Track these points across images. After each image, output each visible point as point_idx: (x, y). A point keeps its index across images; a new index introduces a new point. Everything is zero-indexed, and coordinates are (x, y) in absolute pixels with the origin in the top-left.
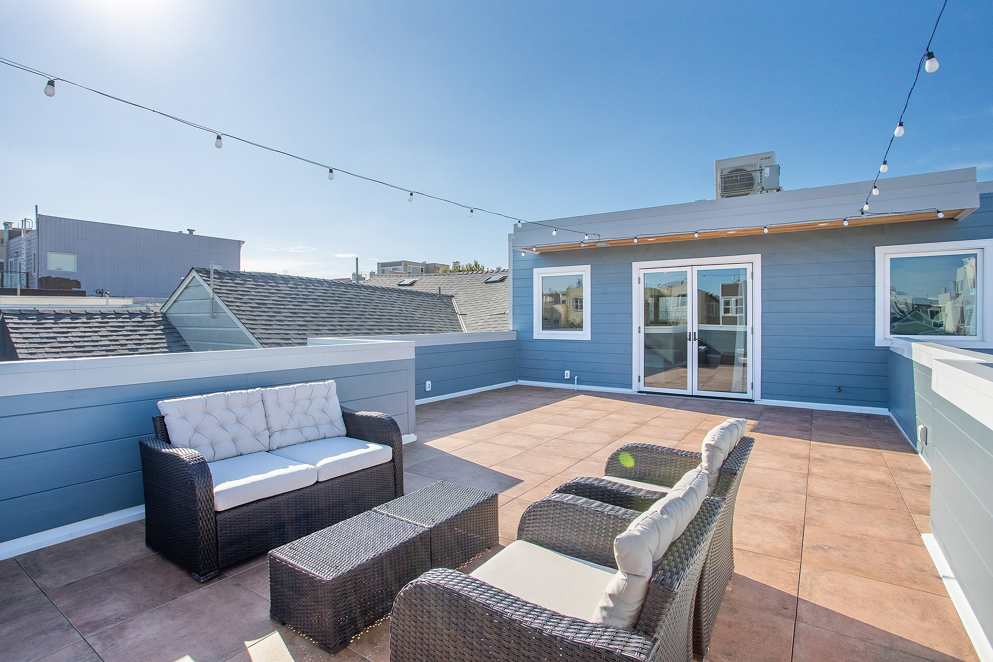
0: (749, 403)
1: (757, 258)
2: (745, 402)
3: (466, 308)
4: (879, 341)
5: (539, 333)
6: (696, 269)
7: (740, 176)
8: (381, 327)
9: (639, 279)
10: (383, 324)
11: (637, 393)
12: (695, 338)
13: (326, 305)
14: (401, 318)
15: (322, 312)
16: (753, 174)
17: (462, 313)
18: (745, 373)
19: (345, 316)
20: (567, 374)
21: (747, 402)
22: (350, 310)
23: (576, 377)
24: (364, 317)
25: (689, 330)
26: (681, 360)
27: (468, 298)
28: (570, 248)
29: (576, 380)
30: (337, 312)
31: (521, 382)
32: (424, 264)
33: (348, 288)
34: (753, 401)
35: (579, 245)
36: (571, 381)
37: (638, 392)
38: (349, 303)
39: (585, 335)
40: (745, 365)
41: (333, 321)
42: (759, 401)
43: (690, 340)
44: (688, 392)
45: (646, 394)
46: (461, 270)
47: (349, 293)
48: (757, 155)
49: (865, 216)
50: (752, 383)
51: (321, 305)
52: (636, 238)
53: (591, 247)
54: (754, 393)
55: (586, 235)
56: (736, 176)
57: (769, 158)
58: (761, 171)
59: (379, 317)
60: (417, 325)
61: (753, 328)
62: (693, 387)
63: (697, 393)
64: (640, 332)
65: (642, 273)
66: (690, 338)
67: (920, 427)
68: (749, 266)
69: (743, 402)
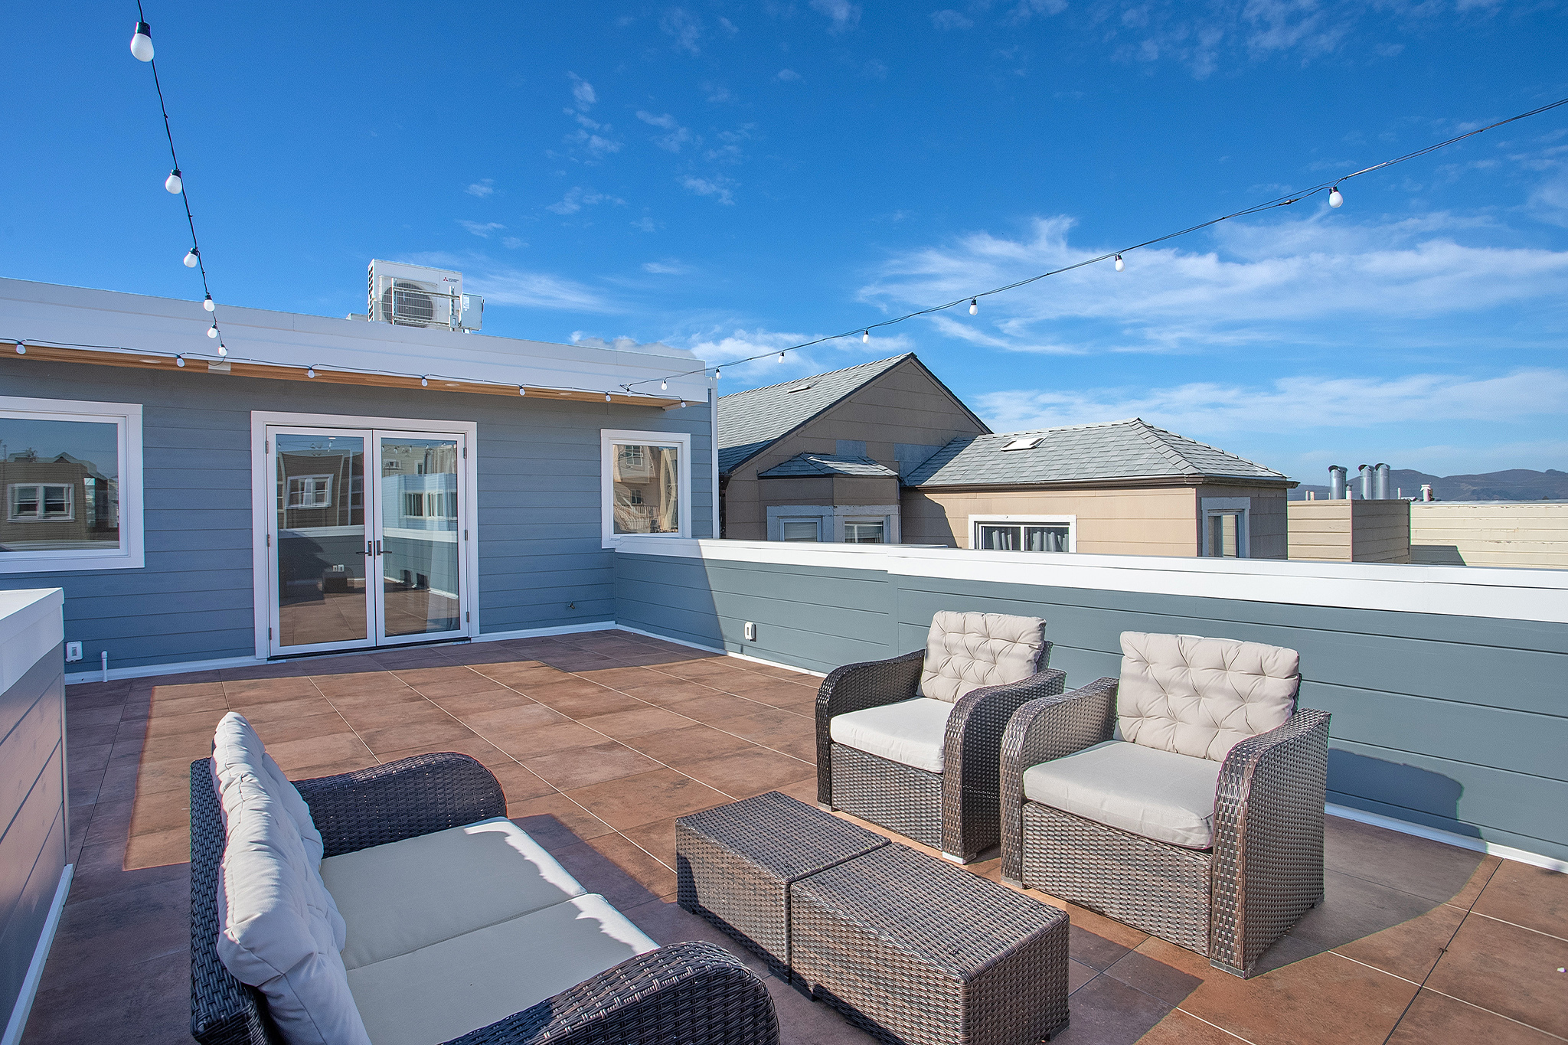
0: (463, 643)
1: (471, 428)
2: (458, 643)
4: (607, 542)
6: (379, 435)
7: (407, 294)
9: (266, 441)
11: (265, 662)
12: (378, 551)
16: (433, 299)
21: (461, 643)
23: (105, 654)
25: (368, 538)
29: (105, 660)
34: (470, 639)
37: (268, 659)
39: (129, 554)
42: (478, 638)
43: (370, 555)
44: (369, 642)
45: (284, 661)
49: (629, 394)
54: (471, 628)
56: (403, 294)
58: (453, 297)
61: (466, 531)
62: (376, 632)
63: (384, 641)
64: (268, 545)
65: (273, 432)
66: (370, 551)
67: (749, 625)
68: (459, 438)
69: (455, 643)
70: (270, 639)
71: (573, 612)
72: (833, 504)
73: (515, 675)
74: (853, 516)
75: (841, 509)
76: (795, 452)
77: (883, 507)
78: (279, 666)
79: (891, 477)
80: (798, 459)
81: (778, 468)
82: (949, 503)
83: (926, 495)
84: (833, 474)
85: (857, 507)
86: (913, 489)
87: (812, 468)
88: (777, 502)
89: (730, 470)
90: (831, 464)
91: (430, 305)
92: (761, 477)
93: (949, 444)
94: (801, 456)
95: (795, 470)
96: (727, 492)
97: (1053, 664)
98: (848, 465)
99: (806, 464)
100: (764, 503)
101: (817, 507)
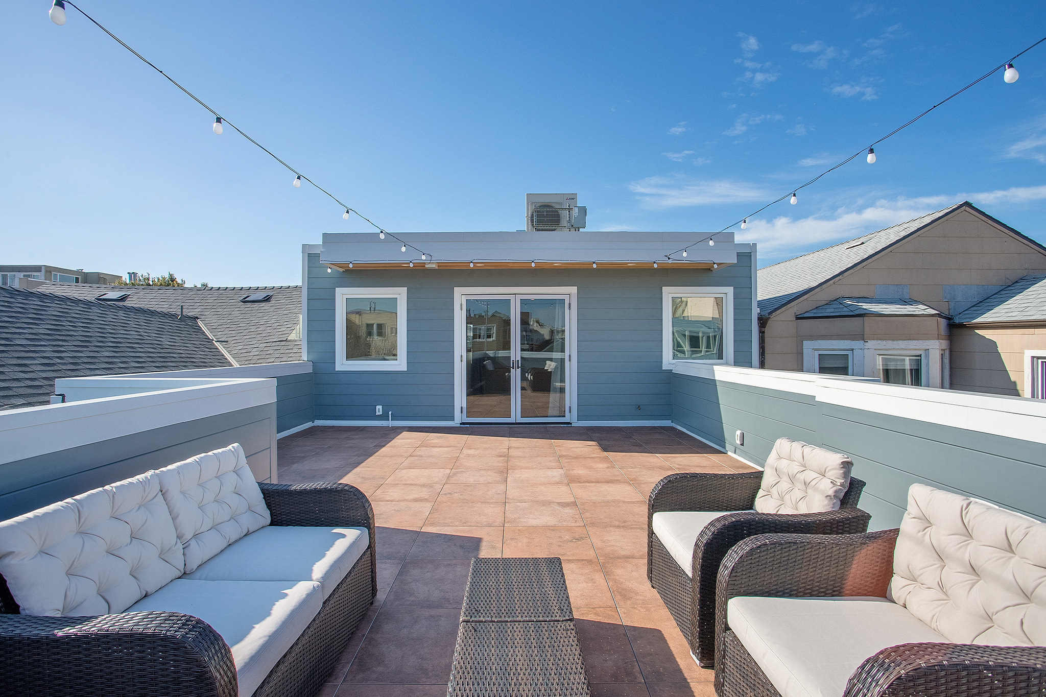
2: (564, 426)
3: (223, 333)
4: (665, 367)
5: (342, 364)
6: (518, 297)
7: (547, 211)
8: (124, 359)
9: (461, 305)
10: (125, 355)
11: (459, 425)
12: (518, 366)
13: (18, 325)
14: (147, 346)
15: (17, 336)
16: (560, 212)
17: (220, 340)
18: (563, 400)
19: (61, 343)
20: (379, 409)
21: (566, 425)
22: (63, 333)
23: (390, 413)
24: (92, 345)
25: (512, 358)
26: (504, 388)
27: (223, 321)
28: (376, 267)
29: (390, 416)
30: (43, 337)
31: (318, 423)
32: (80, 272)
33: (45, 301)
34: (571, 424)
35: (408, 265)
36: (384, 417)
37: (461, 424)
38: (58, 323)
39: (400, 364)
40: (562, 390)
41: (44, 352)
42: (576, 423)
43: (513, 368)
44: (513, 420)
45: (468, 426)
46: (151, 284)
47: (51, 309)
48: (564, 194)
50: (570, 407)
51: (11, 325)
52: (472, 262)
53: (417, 268)
54: (572, 417)
55: (424, 254)
56: (543, 212)
57: (573, 199)
58: (570, 209)
59: (115, 345)
60: (172, 355)
61: (570, 356)
62: (516, 414)
63: (520, 420)
64: (462, 361)
65: (464, 299)
66: (513, 366)
67: (738, 432)
68: (566, 298)
69: (562, 425)
70: (462, 413)
71: (639, 411)
72: (863, 340)
73: (572, 449)
74: (885, 349)
75: (871, 344)
76: (832, 297)
77: (920, 341)
78: (465, 429)
79: (933, 315)
80: (835, 302)
81: (814, 311)
82: (1002, 339)
83: (975, 331)
84: (864, 314)
85: (890, 342)
86: (962, 326)
87: (845, 309)
88: (812, 338)
89: (770, 313)
90: (865, 306)
91: (558, 216)
92: (798, 318)
93: (1017, 282)
94: (838, 300)
95: (829, 311)
96: (766, 330)
97: (864, 504)
98: (884, 306)
99: (842, 306)
100: (801, 338)
101: (848, 342)
